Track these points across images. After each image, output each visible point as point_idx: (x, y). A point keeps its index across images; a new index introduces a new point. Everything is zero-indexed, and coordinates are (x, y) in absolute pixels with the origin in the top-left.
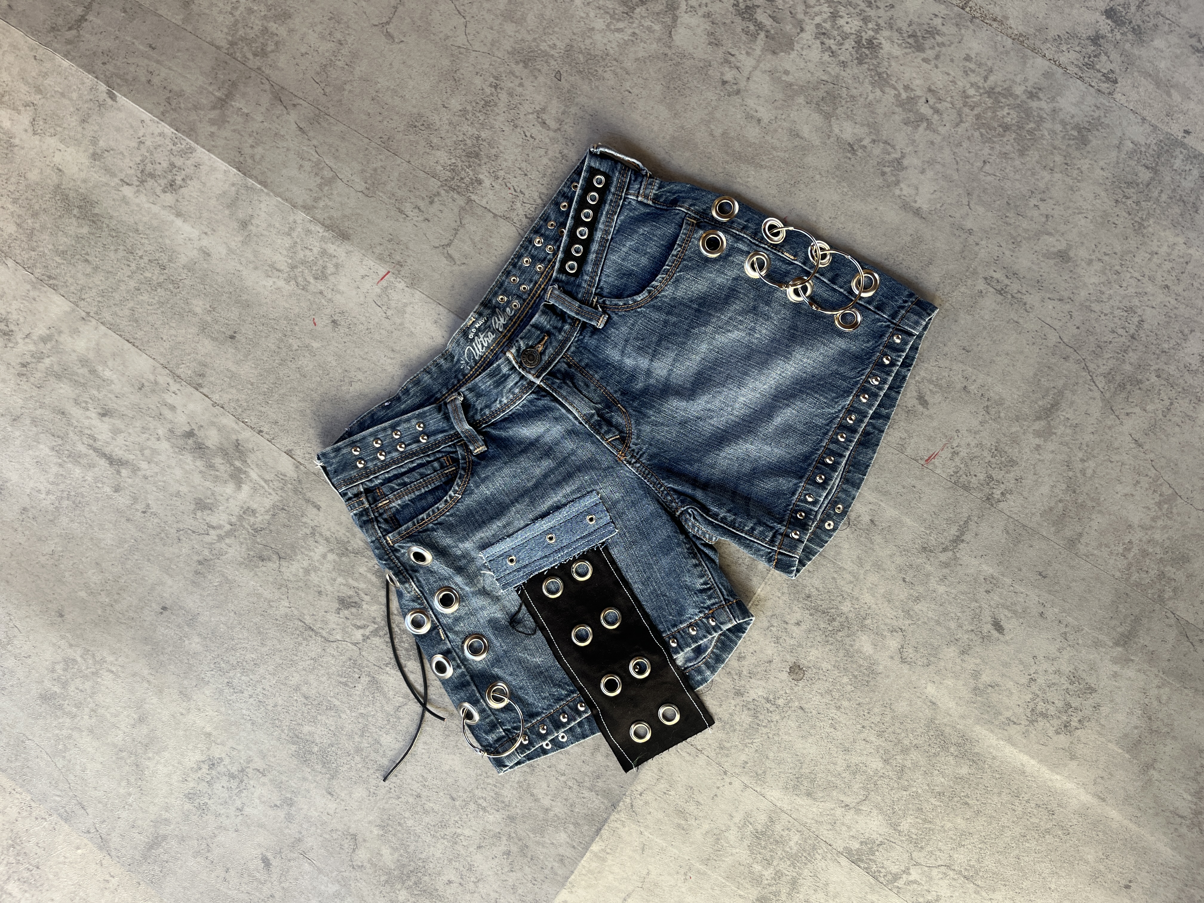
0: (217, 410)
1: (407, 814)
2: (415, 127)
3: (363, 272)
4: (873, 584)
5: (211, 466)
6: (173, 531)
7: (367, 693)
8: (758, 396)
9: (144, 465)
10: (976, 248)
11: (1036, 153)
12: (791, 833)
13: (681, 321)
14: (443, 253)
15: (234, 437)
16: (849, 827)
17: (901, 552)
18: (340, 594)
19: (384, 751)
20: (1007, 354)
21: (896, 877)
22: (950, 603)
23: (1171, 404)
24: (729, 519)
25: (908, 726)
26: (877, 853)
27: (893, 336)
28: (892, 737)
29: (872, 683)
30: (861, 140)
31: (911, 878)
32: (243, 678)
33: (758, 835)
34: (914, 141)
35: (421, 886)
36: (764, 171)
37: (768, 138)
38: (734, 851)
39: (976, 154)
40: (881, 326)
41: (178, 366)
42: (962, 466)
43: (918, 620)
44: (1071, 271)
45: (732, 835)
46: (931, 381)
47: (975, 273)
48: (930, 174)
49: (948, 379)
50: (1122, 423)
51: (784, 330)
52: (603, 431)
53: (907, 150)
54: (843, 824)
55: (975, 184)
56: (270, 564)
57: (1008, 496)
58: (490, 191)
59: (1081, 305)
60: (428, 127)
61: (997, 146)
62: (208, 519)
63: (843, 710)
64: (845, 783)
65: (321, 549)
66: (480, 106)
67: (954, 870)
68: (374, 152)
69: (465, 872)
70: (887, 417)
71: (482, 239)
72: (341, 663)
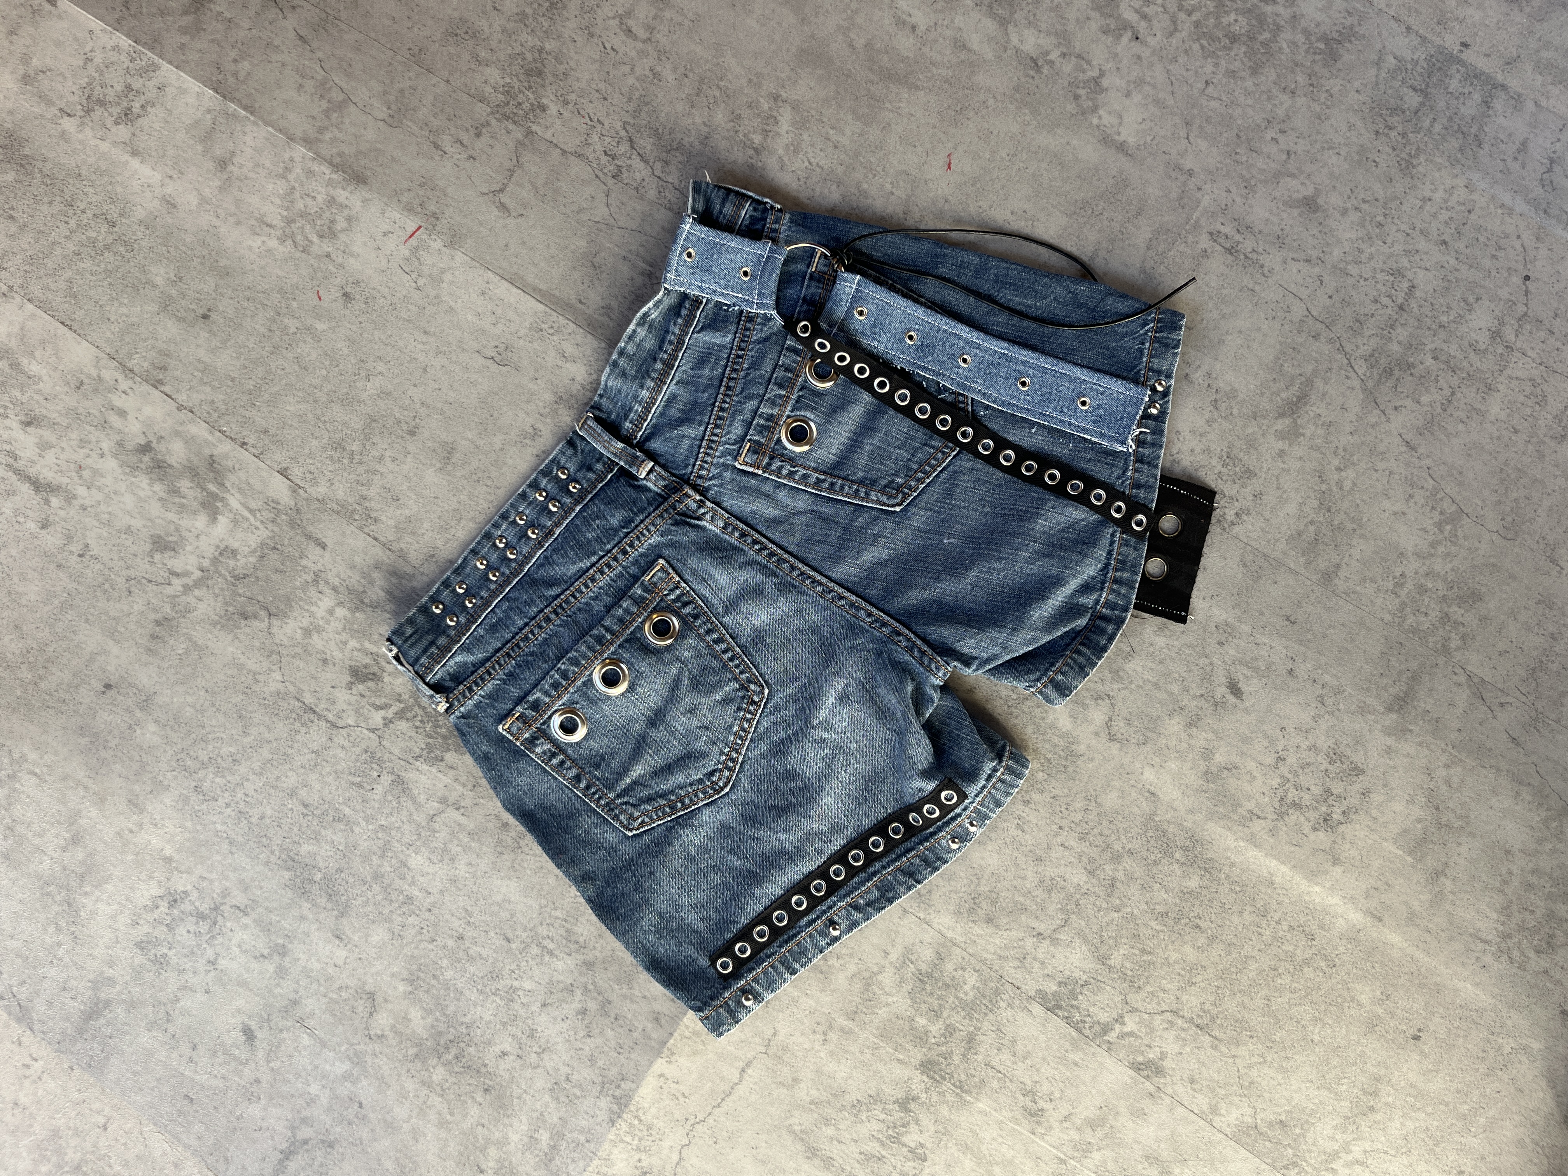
0: (185, 415)
1: (445, 963)
2: (456, 35)
3: (385, 227)
5: (175, 492)
6: (121, 581)
7: (390, 798)
9: (81, 491)
10: (1199, 195)
11: (1272, 70)
12: (966, 974)
15: (207, 452)
16: (1043, 963)
18: (353, 663)
19: (413, 877)
21: (1106, 1029)
22: (1172, 659)
23: (1453, 394)
25: (1119, 825)
26: (1080, 997)
28: (1099, 841)
29: (1071, 769)
30: (1047, 53)
31: (1127, 1029)
32: (217, 780)
33: (922, 978)
34: (1116, 55)
35: (464, 1060)
36: (921, 94)
38: (890, 1000)
39: (1196, 72)
41: (130, 356)
43: (1131, 682)
44: (1321, 224)
45: (888, 979)
47: (1197, 226)
48: (1137, 97)
50: (1388, 420)
53: (1107, 67)
54: (1035, 959)
55: (1196, 112)
56: (256, 623)
57: (1244, 517)
59: (1334, 267)
60: (474, 36)
61: (1223, 62)
62: (170, 563)
63: (1033, 806)
64: (1036, 904)
65: (327, 602)
66: (544, 9)
67: (1183, 1017)
68: (400, 69)
69: (524, 1040)
71: (546, 183)
72: (354, 757)
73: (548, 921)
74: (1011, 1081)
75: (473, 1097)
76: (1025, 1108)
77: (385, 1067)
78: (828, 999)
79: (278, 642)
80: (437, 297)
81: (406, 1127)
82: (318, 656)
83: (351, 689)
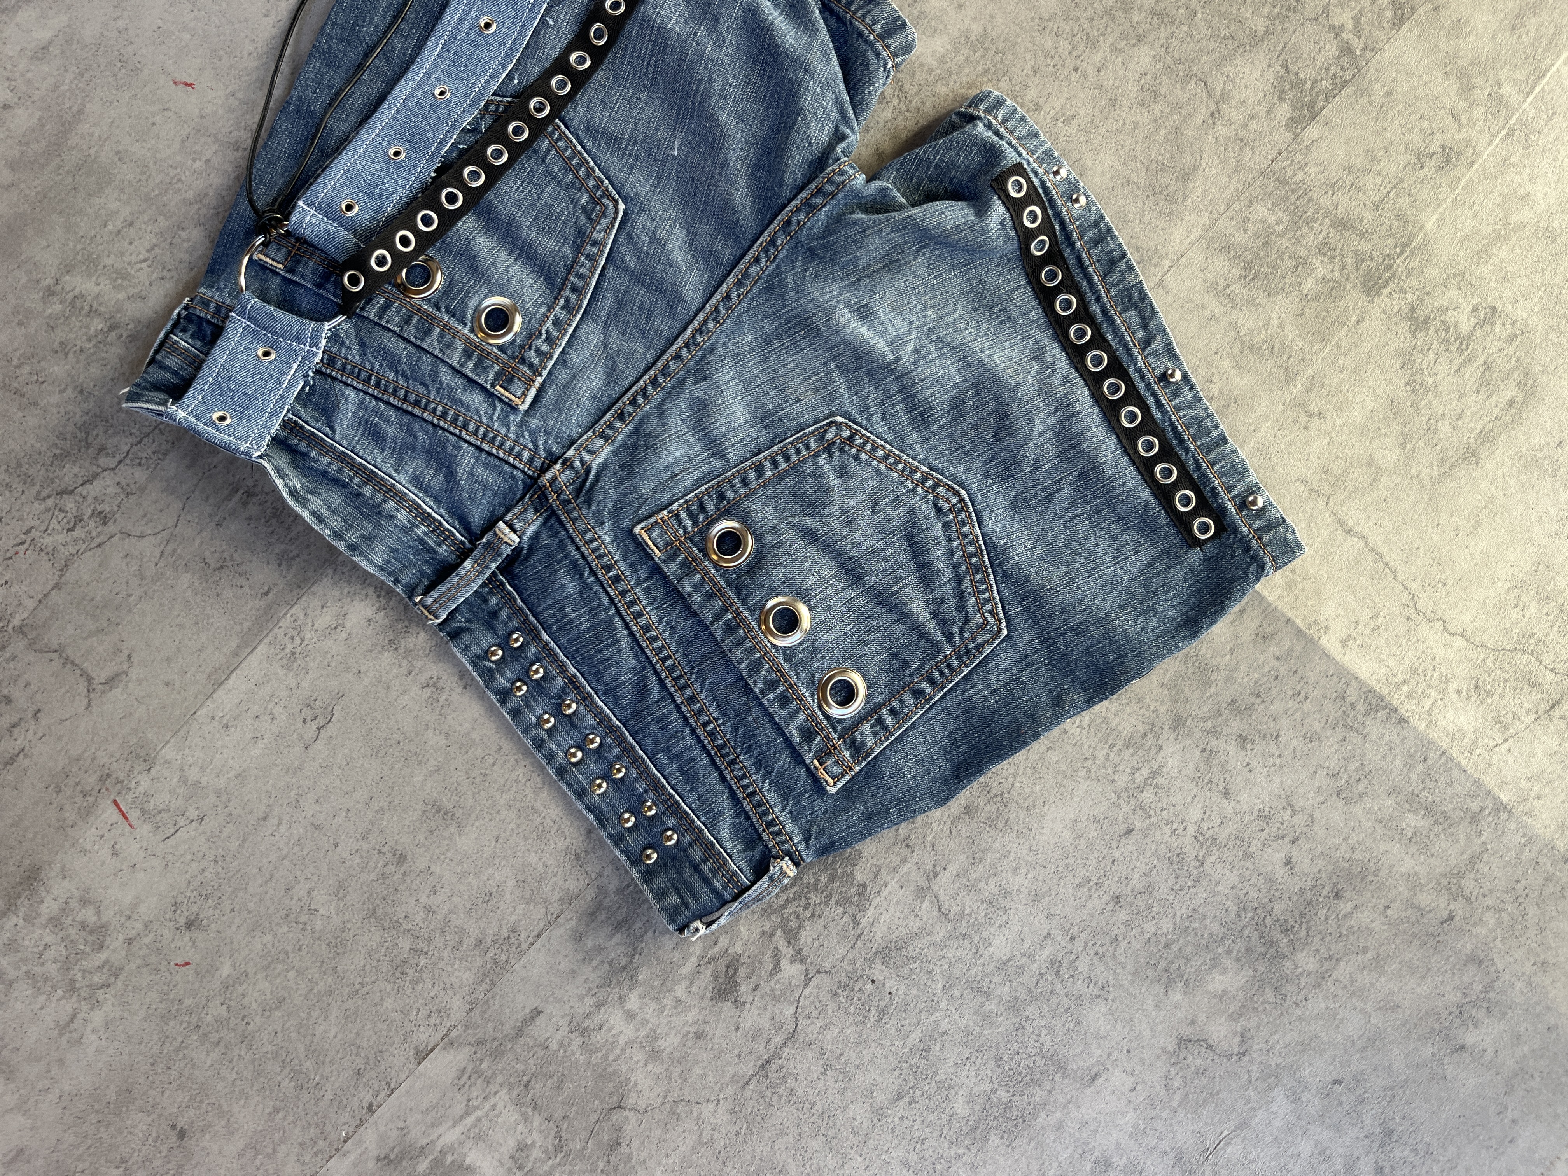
73: (1110, 771)
74: (1402, 180)
75: (1345, 916)
76: (1439, 169)
77: (1288, 1038)
78: (1265, 403)
79: (660, 1100)
80: (218, 793)
81: (1377, 1020)
82: (690, 1044)
83: (744, 1003)
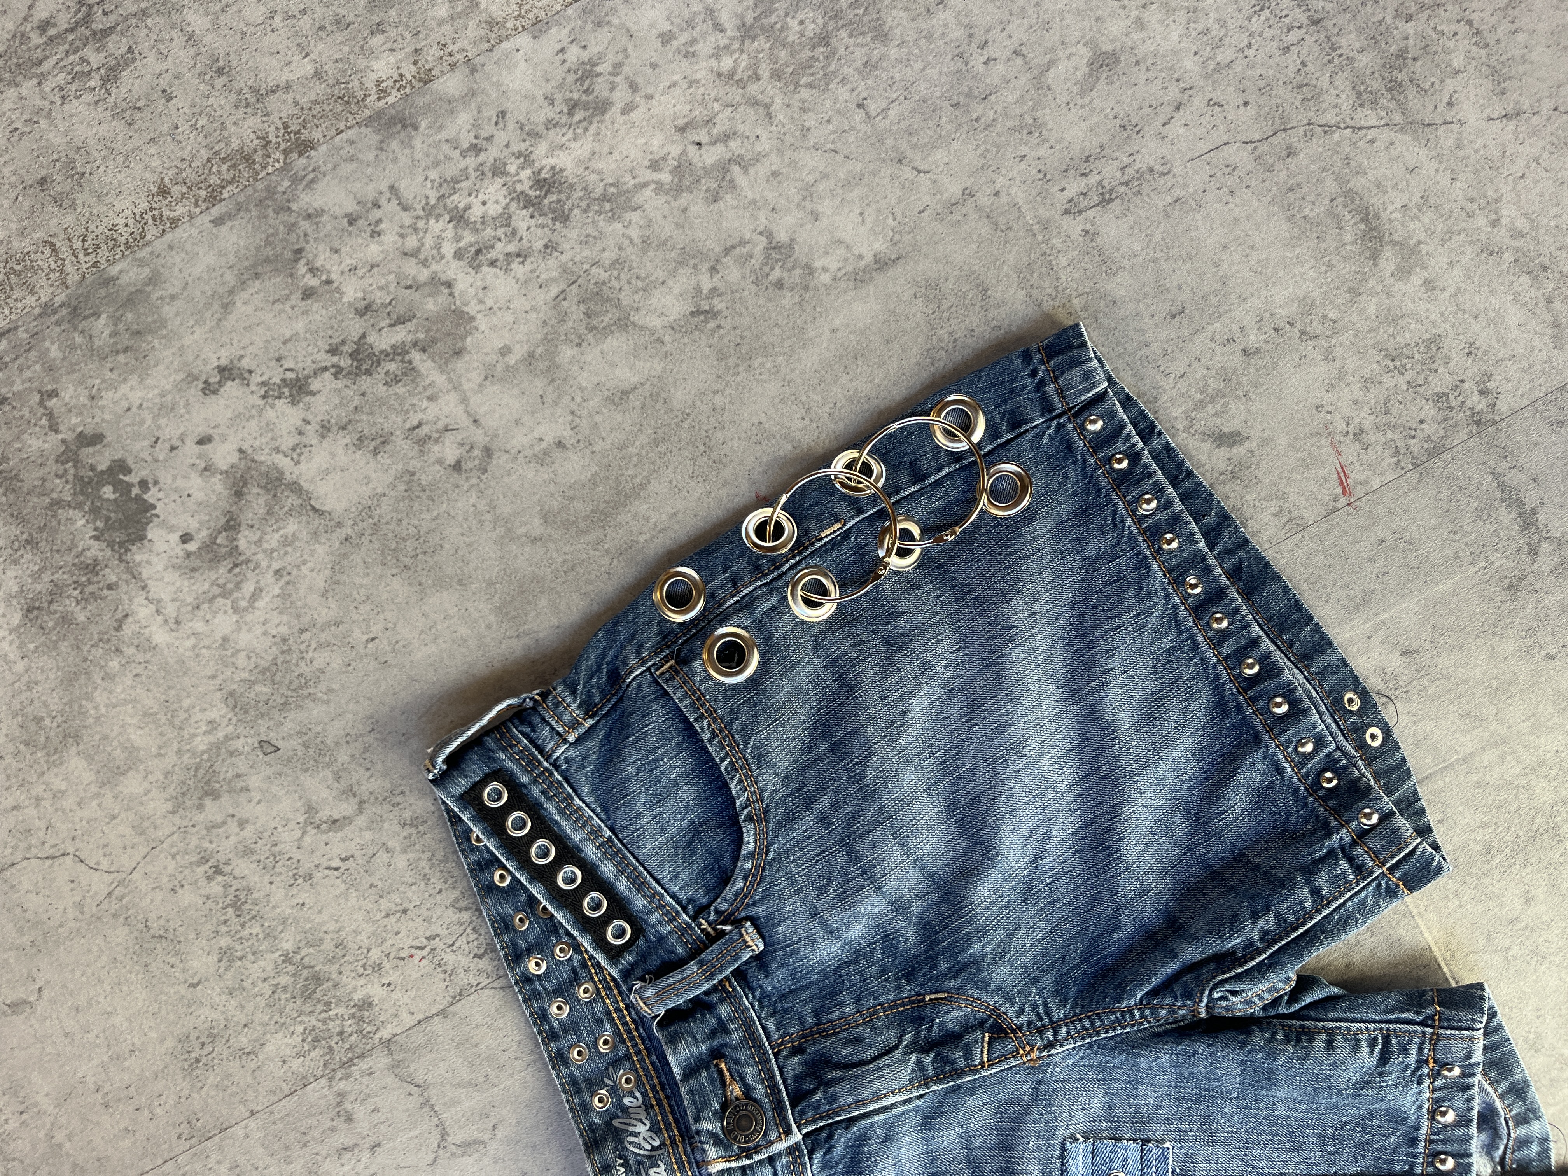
4: (1527, 719)
8: (1054, 725)
13: (837, 792)
14: (453, 1154)
17: (1494, 634)
20: (1225, 247)
24: (1272, 926)
27: (1082, 427)
37: (599, 446)
40: (1051, 438)
42: (1390, 435)
46: (1200, 405)
49: (1213, 372)
51: (957, 611)
52: (961, 1063)
58: (394, 996)
70: (1225, 518)
